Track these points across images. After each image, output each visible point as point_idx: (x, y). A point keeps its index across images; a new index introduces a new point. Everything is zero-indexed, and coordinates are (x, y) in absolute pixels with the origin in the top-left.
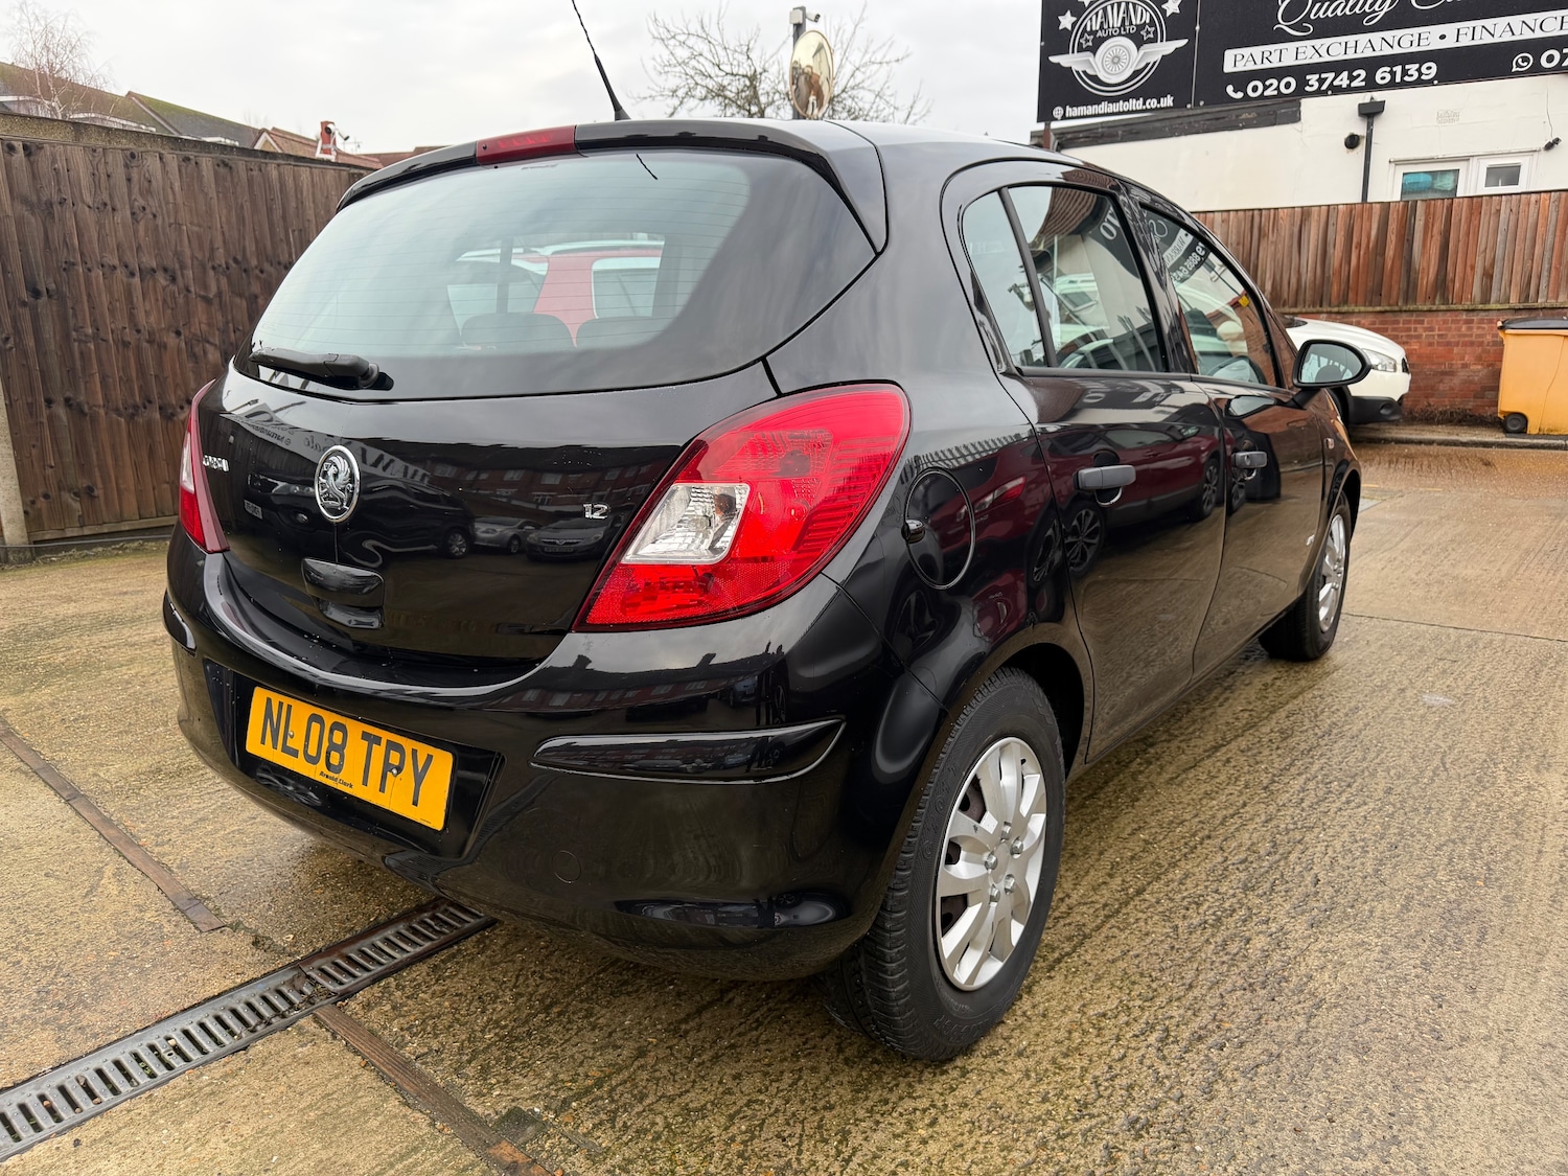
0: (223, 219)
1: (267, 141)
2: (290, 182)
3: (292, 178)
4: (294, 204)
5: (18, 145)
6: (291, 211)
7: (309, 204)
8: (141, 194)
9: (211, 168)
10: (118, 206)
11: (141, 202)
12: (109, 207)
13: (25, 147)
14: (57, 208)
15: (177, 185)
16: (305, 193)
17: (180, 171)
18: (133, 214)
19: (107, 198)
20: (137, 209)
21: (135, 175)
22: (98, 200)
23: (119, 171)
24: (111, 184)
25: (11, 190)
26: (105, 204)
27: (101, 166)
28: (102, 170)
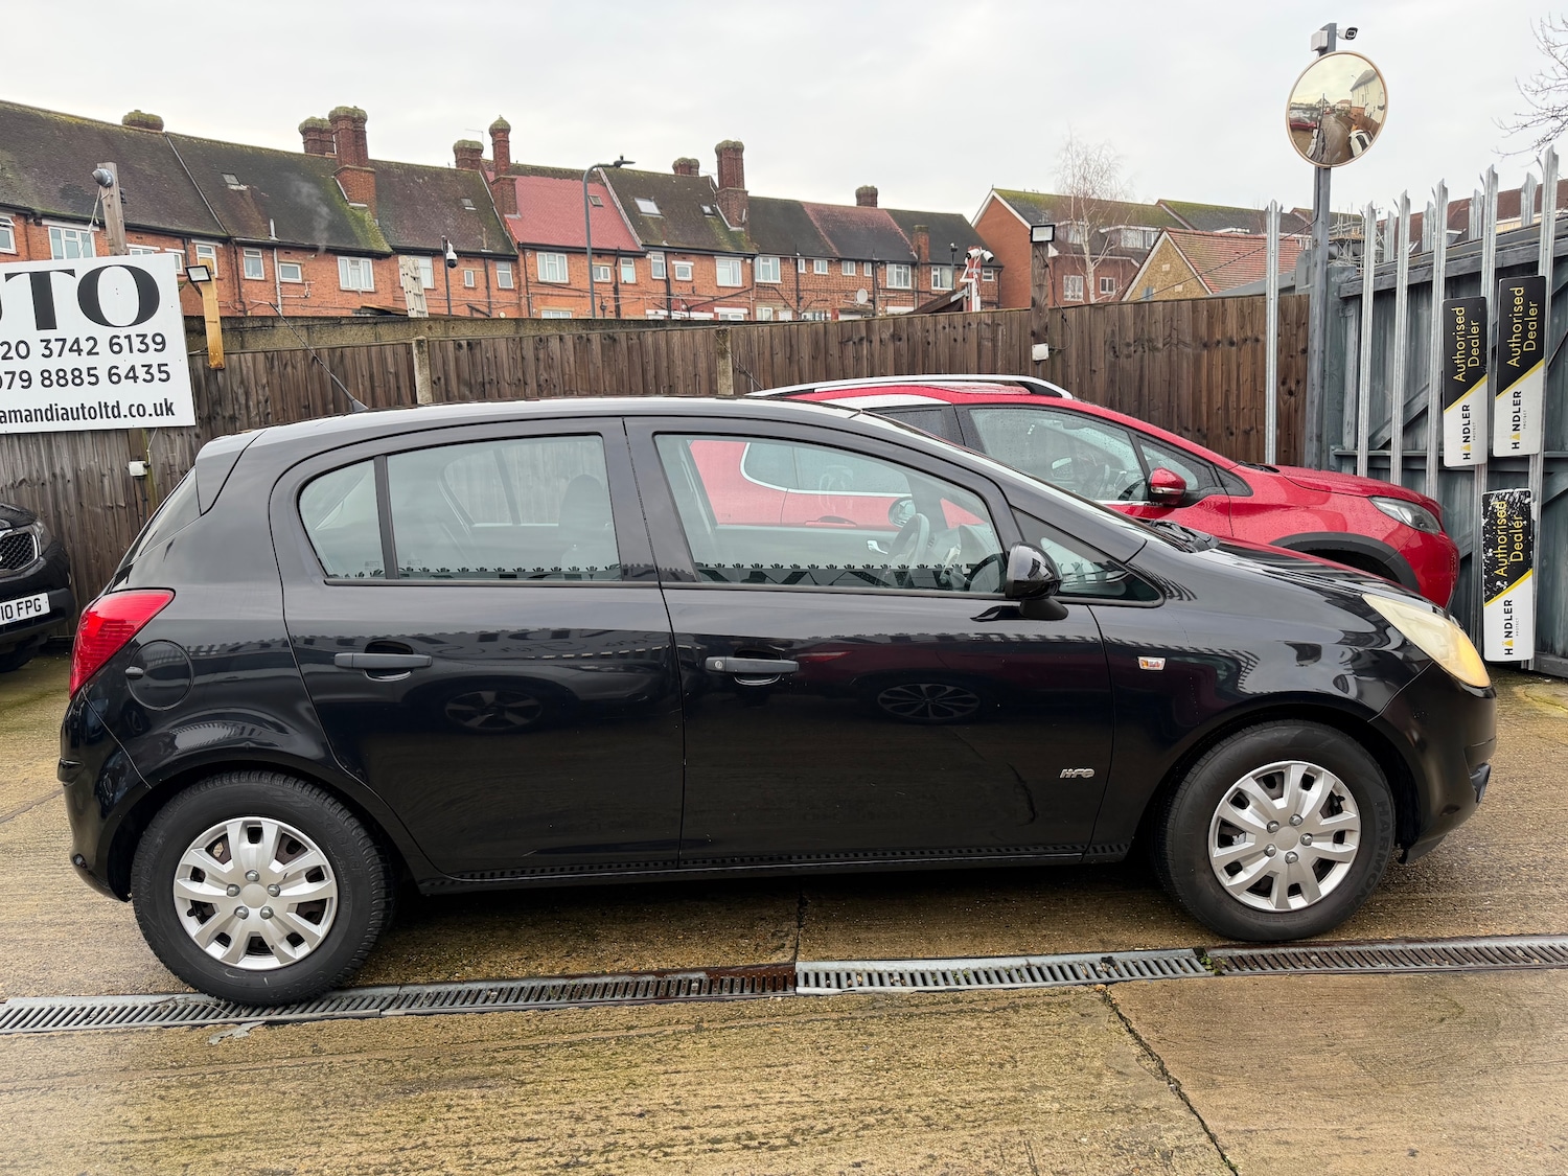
0: (607, 383)
1: (1166, 239)
2: (663, 344)
3: (664, 342)
4: (665, 364)
5: (464, 343)
6: (664, 370)
7: (678, 362)
8: (546, 370)
9: (598, 342)
10: (529, 381)
11: (545, 376)
12: (522, 382)
13: (469, 344)
14: (487, 386)
15: (572, 359)
16: (676, 353)
17: (575, 348)
18: (539, 386)
19: (520, 375)
20: (542, 382)
21: (541, 356)
22: (516, 378)
23: (529, 354)
24: (525, 363)
25: (458, 377)
26: (520, 380)
27: (518, 351)
28: (519, 355)
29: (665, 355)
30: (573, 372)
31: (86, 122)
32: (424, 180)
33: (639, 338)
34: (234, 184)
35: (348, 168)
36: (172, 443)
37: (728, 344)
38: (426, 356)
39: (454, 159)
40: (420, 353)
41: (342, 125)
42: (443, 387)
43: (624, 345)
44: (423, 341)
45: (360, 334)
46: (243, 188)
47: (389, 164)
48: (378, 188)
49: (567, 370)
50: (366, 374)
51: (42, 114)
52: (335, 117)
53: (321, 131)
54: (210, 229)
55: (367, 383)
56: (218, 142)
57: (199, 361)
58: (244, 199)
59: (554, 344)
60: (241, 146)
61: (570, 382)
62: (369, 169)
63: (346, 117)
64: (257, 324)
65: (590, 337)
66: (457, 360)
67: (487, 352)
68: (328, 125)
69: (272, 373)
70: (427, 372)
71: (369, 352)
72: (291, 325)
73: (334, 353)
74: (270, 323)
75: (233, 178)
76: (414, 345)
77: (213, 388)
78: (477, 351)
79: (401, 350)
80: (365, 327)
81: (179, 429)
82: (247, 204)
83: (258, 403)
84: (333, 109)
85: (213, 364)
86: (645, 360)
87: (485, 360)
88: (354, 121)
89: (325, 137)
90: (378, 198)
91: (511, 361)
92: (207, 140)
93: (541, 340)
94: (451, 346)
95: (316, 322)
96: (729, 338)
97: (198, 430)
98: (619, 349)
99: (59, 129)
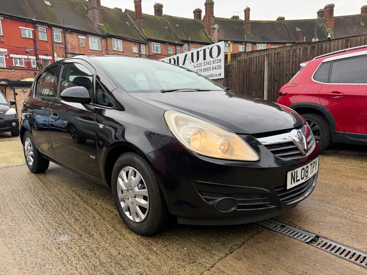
5: (276, 53)
9: (310, 48)
14: (280, 64)
15: (302, 54)
17: (303, 51)
19: (288, 60)
20: (294, 61)
21: (294, 54)
22: (287, 61)
23: (291, 54)
24: (290, 57)
25: (274, 62)
26: (288, 61)
27: (289, 54)
28: (289, 55)
29: (328, 49)
30: (302, 58)
31: (268, 22)
32: (349, 19)
33: (321, 46)
34: (298, 29)
35: (327, 20)
36: (221, 82)
37: (349, 44)
38: (268, 57)
39: (361, 12)
40: (266, 57)
41: (327, 9)
42: (271, 65)
43: (317, 48)
44: (267, 54)
45: (257, 54)
46: (300, 30)
47: (340, 17)
48: (335, 23)
49: (300, 57)
50: (255, 63)
51: (260, 22)
52: (326, 8)
53: (322, 12)
54: (290, 41)
55: (255, 66)
56: (296, 20)
57: (226, 64)
58: (299, 33)
59: (298, 50)
60: (301, 20)
61: (301, 60)
62: (333, 19)
63: (329, 7)
64: (238, 55)
65: (307, 47)
66: (274, 58)
67: (281, 55)
68: (324, 10)
69: (238, 65)
70: (267, 61)
71: (256, 58)
72: (244, 54)
73: (250, 59)
74: (240, 54)
75: (298, 28)
76: (265, 55)
77: (228, 70)
78: (279, 55)
79: (263, 57)
80: (258, 52)
81: (222, 79)
82: (300, 34)
83: (235, 72)
84: (326, 5)
85: (228, 64)
86: (322, 52)
87: (281, 57)
88: (331, 7)
89: (323, 13)
90: (335, 26)
91: (287, 56)
92: (293, 20)
93: (294, 50)
94: (273, 54)
95: (249, 53)
96: (350, 42)
97: (225, 79)
98: (315, 50)
99: (263, 24)
